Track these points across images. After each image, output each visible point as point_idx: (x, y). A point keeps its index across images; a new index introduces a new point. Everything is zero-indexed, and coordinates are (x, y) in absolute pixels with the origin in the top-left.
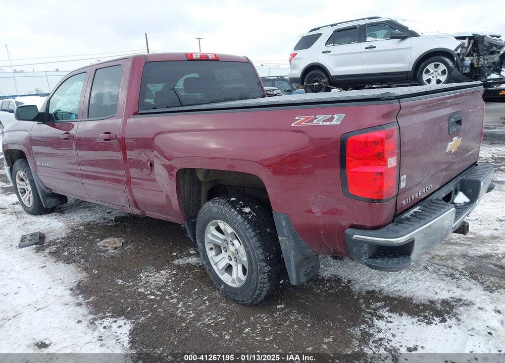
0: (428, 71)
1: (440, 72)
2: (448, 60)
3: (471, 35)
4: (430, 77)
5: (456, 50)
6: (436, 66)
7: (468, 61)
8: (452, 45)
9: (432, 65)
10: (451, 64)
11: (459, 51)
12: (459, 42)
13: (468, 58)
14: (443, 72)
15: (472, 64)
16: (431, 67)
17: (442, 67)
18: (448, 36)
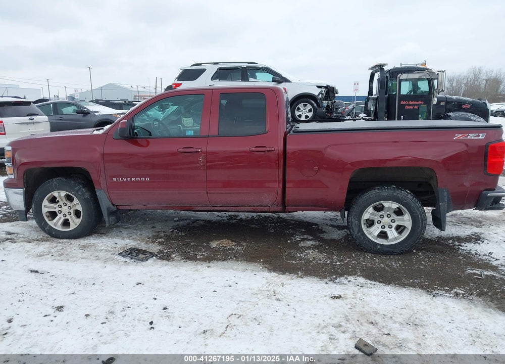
0: (299, 109)
1: (307, 110)
2: (313, 102)
3: (326, 86)
4: (301, 113)
5: (319, 95)
6: (305, 106)
7: (325, 103)
8: (316, 92)
9: (302, 104)
10: (315, 105)
11: (320, 96)
12: (320, 90)
13: (325, 101)
14: (310, 111)
15: (328, 106)
16: (301, 106)
17: (309, 107)
18: (311, 85)
